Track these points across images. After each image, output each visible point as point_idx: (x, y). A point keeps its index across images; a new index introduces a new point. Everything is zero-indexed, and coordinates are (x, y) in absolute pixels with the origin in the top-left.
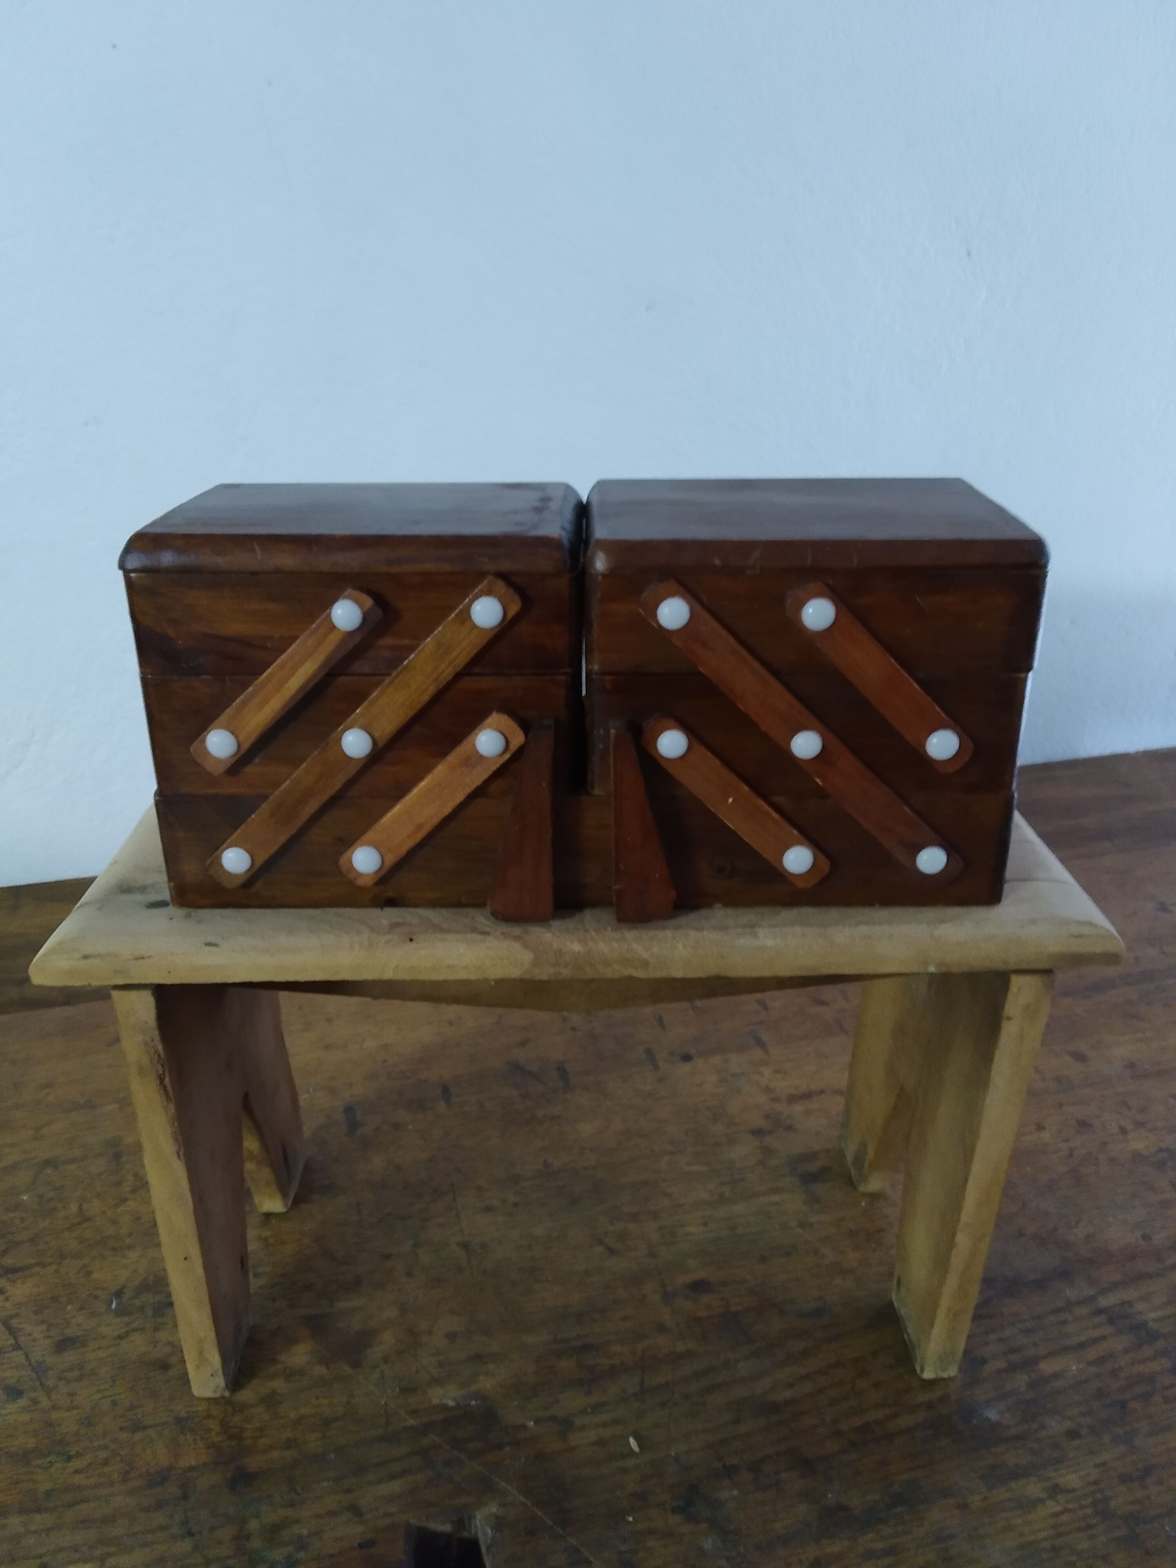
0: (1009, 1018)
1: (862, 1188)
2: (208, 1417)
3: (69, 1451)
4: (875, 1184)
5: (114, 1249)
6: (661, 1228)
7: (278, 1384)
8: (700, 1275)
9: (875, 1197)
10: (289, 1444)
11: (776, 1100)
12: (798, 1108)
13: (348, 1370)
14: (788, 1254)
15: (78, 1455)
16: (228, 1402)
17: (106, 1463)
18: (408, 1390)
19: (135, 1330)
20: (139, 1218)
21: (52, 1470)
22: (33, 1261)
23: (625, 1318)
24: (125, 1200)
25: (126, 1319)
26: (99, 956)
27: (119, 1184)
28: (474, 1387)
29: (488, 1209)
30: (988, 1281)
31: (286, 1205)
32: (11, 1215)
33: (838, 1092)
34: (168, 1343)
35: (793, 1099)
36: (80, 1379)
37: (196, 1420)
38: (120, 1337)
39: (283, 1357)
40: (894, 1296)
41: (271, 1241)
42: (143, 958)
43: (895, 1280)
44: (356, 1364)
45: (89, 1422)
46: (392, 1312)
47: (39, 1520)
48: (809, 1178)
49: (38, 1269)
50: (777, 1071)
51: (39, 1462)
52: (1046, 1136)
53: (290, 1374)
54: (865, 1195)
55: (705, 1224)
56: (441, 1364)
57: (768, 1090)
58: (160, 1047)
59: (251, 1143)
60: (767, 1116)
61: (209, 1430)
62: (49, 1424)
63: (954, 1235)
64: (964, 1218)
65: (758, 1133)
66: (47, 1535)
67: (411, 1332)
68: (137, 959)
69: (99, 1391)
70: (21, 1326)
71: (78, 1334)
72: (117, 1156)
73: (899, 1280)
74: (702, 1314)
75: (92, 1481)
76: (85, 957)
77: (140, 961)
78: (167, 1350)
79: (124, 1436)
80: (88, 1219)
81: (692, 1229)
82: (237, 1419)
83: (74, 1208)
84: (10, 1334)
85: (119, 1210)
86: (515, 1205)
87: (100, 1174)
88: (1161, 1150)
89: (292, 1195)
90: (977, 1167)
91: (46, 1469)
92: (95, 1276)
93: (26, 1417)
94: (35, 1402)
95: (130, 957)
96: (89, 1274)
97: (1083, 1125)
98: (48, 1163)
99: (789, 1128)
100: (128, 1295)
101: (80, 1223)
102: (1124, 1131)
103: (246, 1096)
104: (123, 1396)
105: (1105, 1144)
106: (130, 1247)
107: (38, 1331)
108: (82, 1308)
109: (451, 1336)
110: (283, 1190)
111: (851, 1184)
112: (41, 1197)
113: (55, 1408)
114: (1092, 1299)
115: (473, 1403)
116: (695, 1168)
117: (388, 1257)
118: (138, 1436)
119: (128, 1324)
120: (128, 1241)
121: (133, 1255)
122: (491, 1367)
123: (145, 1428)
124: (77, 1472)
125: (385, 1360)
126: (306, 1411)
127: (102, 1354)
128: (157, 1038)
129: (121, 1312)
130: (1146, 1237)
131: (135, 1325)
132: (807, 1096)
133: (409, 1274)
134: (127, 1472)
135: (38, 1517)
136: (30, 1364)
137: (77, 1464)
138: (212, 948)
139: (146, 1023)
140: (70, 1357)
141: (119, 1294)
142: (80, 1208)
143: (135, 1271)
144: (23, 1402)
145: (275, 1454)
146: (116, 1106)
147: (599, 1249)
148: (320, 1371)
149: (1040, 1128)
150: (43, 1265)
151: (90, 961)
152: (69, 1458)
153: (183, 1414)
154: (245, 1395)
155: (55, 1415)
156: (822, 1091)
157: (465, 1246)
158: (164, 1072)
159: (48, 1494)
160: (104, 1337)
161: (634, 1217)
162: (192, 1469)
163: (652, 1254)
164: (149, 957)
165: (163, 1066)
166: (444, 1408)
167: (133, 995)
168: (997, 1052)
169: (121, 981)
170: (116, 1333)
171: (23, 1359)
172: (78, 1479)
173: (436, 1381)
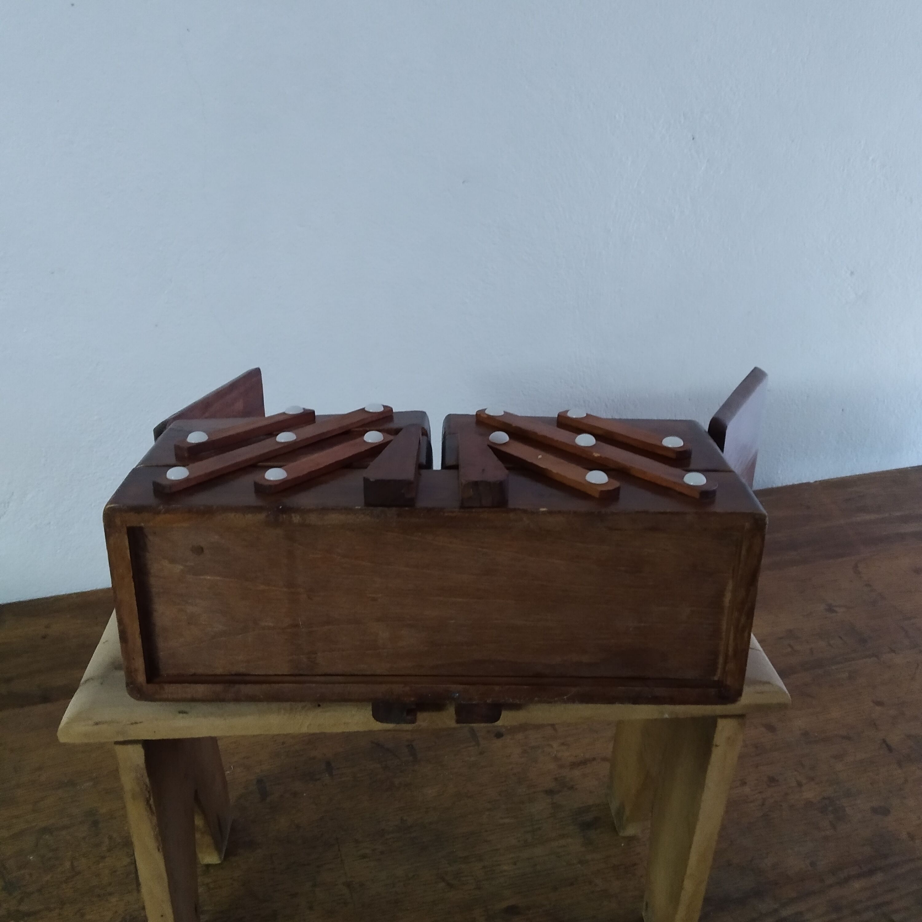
0: (717, 746)
1: (621, 834)
4: (631, 831)
5: (99, 896)
6: (484, 867)
8: (512, 902)
9: (631, 839)
11: (561, 767)
12: (577, 773)
14: (572, 884)
20: (115, 872)
22: (41, 907)
24: (103, 858)
26: (105, 722)
27: (98, 845)
29: (364, 857)
30: (707, 900)
31: (220, 858)
32: (22, 872)
33: (604, 759)
35: (574, 765)
40: (643, 914)
41: (212, 886)
42: (136, 723)
43: (645, 903)
48: (586, 826)
49: (45, 913)
50: (563, 744)
52: (747, 790)
54: (624, 838)
55: (515, 864)
57: (556, 759)
58: (147, 780)
59: (199, 821)
60: (556, 779)
63: (683, 881)
64: (689, 871)
65: (550, 792)
68: (132, 724)
72: (95, 823)
73: (647, 904)
76: (97, 724)
77: (135, 726)
80: (79, 873)
81: (505, 868)
83: (68, 865)
85: (101, 865)
86: (382, 853)
87: (84, 838)
88: (824, 798)
89: (224, 849)
90: (698, 838)
95: (128, 723)
96: (83, 915)
97: (772, 780)
98: (46, 830)
99: (572, 788)
101: (73, 877)
102: (800, 785)
103: (196, 791)
105: (787, 794)
106: (110, 894)
110: (218, 848)
111: (614, 830)
112: (43, 857)
114: (776, 911)
116: (507, 821)
117: (295, 895)
120: (109, 889)
121: (114, 900)
128: (146, 775)
130: (812, 864)
132: (584, 762)
133: (311, 908)
138: (185, 715)
139: (138, 765)
142: (72, 865)
143: (116, 912)
146: (91, 783)
147: (442, 885)
149: (744, 783)
150: (51, 909)
151: (100, 726)
156: (594, 759)
157: (348, 885)
158: (150, 796)
161: (466, 860)
163: (479, 887)
164: (141, 722)
165: (149, 792)
167: (130, 748)
168: (710, 768)
169: (121, 739)
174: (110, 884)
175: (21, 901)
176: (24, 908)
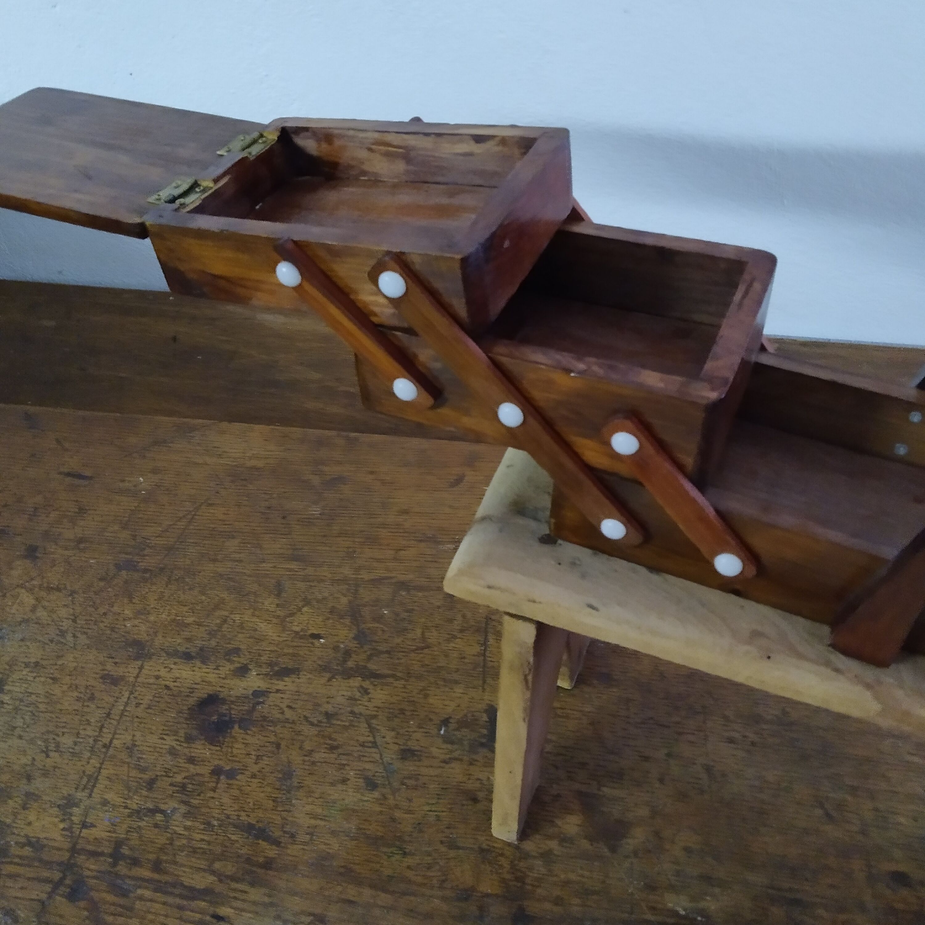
2: (502, 855)
3: (405, 848)
5: (444, 680)
6: (876, 809)
7: (553, 845)
8: (902, 868)
10: (558, 901)
13: (606, 851)
15: (412, 854)
16: (517, 848)
17: (429, 867)
18: (651, 888)
19: (456, 759)
20: (464, 658)
21: (393, 859)
22: (390, 672)
23: (832, 886)
24: (454, 637)
25: (449, 746)
26: (499, 588)
27: (450, 621)
28: (702, 904)
29: (731, 741)
31: (571, 685)
32: (376, 625)
34: (478, 779)
36: (415, 788)
37: (494, 854)
38: (444, 762)
39: (559, 822)
42: (534, 602)
44: (613, 849)
45: (419, 826)
46: (644, 812)
47: (384, 898)
49: (391, 680)
51: (385, 849)
53: (564, 840)
56: (678, 873)
58: (531, 660)
61: (501, 866)
62: (393, 820)
66: (388, 912)
67: (657, 834)
68: (529, 601)
69: (428, 804)
70: (378, 727)
71: (416, 748)
74: (900, 906)
75: (419, 879)
76: (489, 587)
77: (532, 604)
78: (478, 785)
79: (443, 849)
80: (428, 647)
81: (902, 820)
82: (522, 864)
83: (419, 632)
84: (370, 732)
86: (753, 744)
87: (439, 607)
89: (577, 673)
91: (389, 857)
92: (431, 701)
93: (378, 809)
94: (385, 797)
95: (525, 598)
96: (426, 696)
98: (403, 585)
100: (452, 726)
101: (422, 648)
104: (444, 814)
106: (456, 682)
107: (390, 736)
108: (420, 727)
109: (687, 850)
112: (397, 615)
113: (397, 807)
115: (699, 918)
117: (646, 759)
118: (452, 853)
119: (451, 751)
120: (456, 676)
121: (459, 690)
122: (717, 890)
123: (458, 848)
124: (409, 867)
125: (635, 853)
126: (573, 877)
127: (432, 772)
128: (531, 653)
129: (447, 740)
131: (456, 754)
133: (661, 781)
134: (443, 881)
135: (383, 895)
136: (383, 763)
137: (409, 861)
140: (410, 767)
141: (446, 722)
142: (423, 633)
143: (459, 706)
144: (376, 794)
145: (548, 906)
147: (819, 812)
148: (585, 844)
150: (397, 678)
151: (492, 591)
152: (405, 854)
153: (484, 846)
154: (529, 846)
155: (398, 814)
157: (708, 769)
158: (529, 673)
159: (390, 877)
160: (434, 757)
161: (853, 790)
162: (488, 895)
163: (864, 833)
164: (540, 603)
165: (529, 669)
166: (676, 914)
167: (520, 623)
169: (512, 611)
170: (443, 757)
171: (377, 756)
172: (410, 874)
173: (672, 888)
174: (457, 670)
175: (369, 658)
176: (372, 666)
